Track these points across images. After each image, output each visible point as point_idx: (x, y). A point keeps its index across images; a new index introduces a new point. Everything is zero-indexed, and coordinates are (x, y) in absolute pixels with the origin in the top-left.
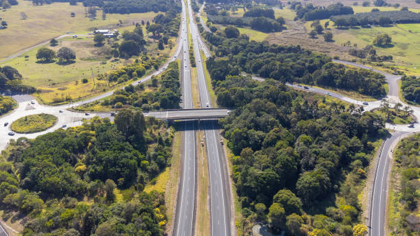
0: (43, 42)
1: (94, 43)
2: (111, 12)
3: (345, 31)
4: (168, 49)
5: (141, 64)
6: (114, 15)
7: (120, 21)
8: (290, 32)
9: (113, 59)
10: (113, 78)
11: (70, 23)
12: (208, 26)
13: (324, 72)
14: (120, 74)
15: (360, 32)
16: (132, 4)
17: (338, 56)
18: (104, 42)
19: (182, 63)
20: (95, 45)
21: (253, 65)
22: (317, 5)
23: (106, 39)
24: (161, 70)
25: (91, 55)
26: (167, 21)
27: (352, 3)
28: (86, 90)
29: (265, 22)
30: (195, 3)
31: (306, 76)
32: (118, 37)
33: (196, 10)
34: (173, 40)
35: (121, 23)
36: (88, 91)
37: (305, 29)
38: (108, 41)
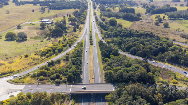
0: (14, 27)
1: (40, 27)
2: (53, 9)
3: (174, 21)
4: (79, 32)
5: (61, 44)
6: (54, 10)
7: (56, 14)
8: (143, 21)
9: (48, 38)
10: (43, 54)
11: (31, 15)
12: (101, 18)
13: (172, 54)
14: (48, 51)
15: (183, 22)
16: (63, 5)
17: (175, 39)
18: (45, 27)
19: (85, 42)
20: (41, 29)
21: (126, 46)
22: (156, 5)
23: (47, 25)
24: (72, 47)
25: (37, 35)
26: (80, 15)
27: (174, 4)
28: (25, 63)
29: (130, 16)
30: (94, 4)
31: (160, 55)
32: (53, 24)
33: (95, 8)
34: (81, 26)
35: (57, 15)
36: (26, 64)
37: (152, 20)
38: (48, 26)
